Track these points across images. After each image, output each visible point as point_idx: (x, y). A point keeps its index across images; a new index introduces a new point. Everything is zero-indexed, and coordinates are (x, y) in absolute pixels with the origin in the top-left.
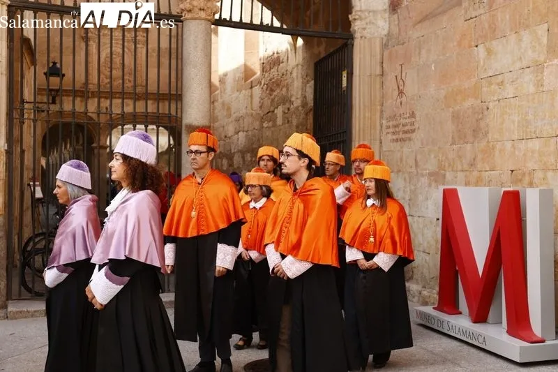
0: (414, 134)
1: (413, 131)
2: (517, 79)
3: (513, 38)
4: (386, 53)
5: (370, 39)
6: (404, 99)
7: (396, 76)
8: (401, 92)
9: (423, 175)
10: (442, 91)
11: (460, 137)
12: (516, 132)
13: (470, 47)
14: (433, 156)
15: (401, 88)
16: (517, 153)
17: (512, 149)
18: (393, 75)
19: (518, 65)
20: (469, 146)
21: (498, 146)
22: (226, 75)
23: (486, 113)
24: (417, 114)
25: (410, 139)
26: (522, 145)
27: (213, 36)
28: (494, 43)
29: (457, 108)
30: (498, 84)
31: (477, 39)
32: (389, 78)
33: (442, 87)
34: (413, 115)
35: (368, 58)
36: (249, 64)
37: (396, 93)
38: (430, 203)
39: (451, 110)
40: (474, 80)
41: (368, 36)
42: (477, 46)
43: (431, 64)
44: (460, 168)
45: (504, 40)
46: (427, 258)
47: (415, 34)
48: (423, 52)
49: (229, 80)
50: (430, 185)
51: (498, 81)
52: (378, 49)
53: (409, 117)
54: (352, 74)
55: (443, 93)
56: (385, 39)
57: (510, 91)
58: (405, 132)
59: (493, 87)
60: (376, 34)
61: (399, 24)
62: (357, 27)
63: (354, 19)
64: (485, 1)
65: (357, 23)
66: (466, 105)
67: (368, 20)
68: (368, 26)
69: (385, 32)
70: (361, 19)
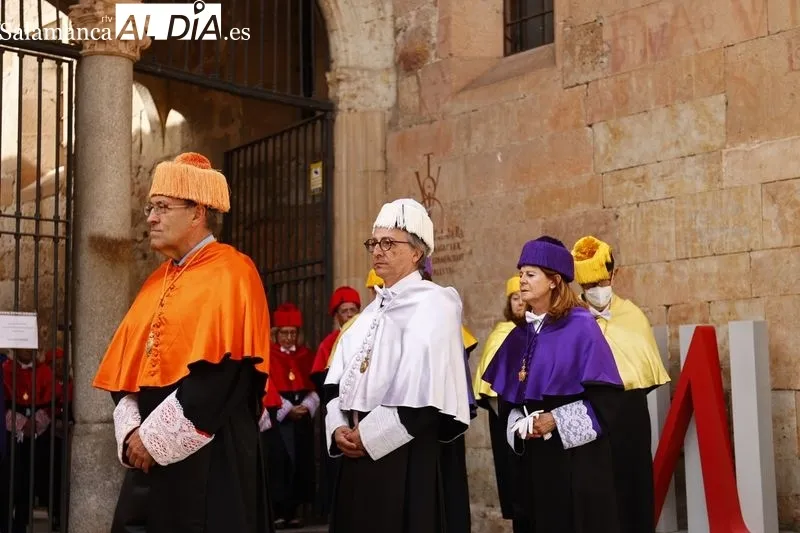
0: (460, 262)
1: (458, 258)
2: (672, 172)
3: (662, 114)
4: (393, 137)
5: (364, 113)
6: (436, 208)
7: (417, 174)
8: (428, 198)
10: (522, 194)
12: (673, 249)
13: (577, 126)
15: (427, 191)
16: (676, 279)
17: (667, 274)
18: (411, 171)
19: (673, 152)
21: (640, 272)
23: (614, 223)
24: (468, 231)
25: (451, 271)
26: (686, 268)
28: (626, 121)
29: (554, 217)
30: (636, 181)
31: (593, 116)
32: (402, 175)
33: (521, 187)
34: (457, 233)
39: (540, 221)
40: (586, 176)
41: (360, 108)
42: (590, 126)
43: (495, 154)
45: (645, 118)
47: (458, 107)
48: (478, 136)
51: (635, 176)
52: (378, 129)
53: (447, 237)
54: (333, 167)
55: (522, 196)
56: (390, 114)
57: (658, 190)
59: (625, 184)
60: (373, 107)
61: (419, 92)
62: (342, 93)
63: (339, 80)
64: (605, 60)
65: (343, 86)
66: (572, 213)
67: (360, 83)
68: (361, 93)
69: (390, 103)
70: (348, 80)
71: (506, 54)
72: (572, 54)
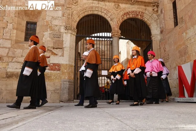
0: (169, 60)
2: (194, 37)
3: (192, 28)
4: (160, 43)
6: (166, 52)
8: (165, 51)
9: (172, 69)
11: (181, 56)
13: (181, 34)
14: (174, 63)
17: (195, 54)
19: (194, 34)
20: (183, 57)
21: (191, 55)
22: (123, 62)
23: (187, 48)
24: (170, 54)
25: (168, 61)
27: (120, 54)
28: (187, 31)
29: (180, 49)
31: (183, 32)
32: (162, 48)
33: (175, 46)
34: (168, 55)
35: (156, 45)
36: (128, 58)
37: (164, 51)
38: (175, 75)
39: (178, 50)
40: (183, 42)
41: (156, 40)
43: (172, 42)
44: (182, 63)
45: (190, 29)
46: (175, 89)
47: (167, 36)
48: (170, 40)
49: (124, 63)
50: (174, 70)
51: (189, 39)
52: (158, 43)
54: (153, 49)
55: (175, 47)
56: (160, 40)
57: (193, 40)
58: (167, 60)
59: (188, 41)
60: (158, 39)
61: (163, 36)
62: (153, 38)
63: (152, 37)
64: (184, 22)
65: (153, 37)
66: (182, 48)
67: (155, 37)
68: (156, 38)
69: (160, 39)
70: (154, 36)
71: (175, 27)
72: (180, 23)
